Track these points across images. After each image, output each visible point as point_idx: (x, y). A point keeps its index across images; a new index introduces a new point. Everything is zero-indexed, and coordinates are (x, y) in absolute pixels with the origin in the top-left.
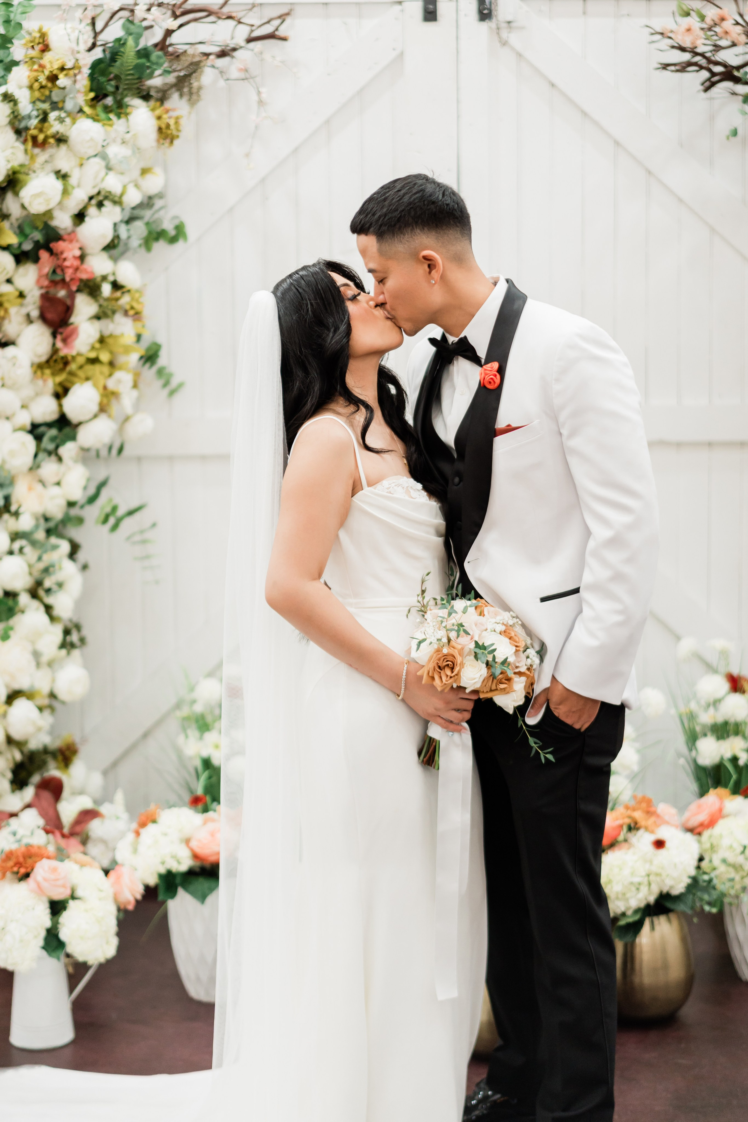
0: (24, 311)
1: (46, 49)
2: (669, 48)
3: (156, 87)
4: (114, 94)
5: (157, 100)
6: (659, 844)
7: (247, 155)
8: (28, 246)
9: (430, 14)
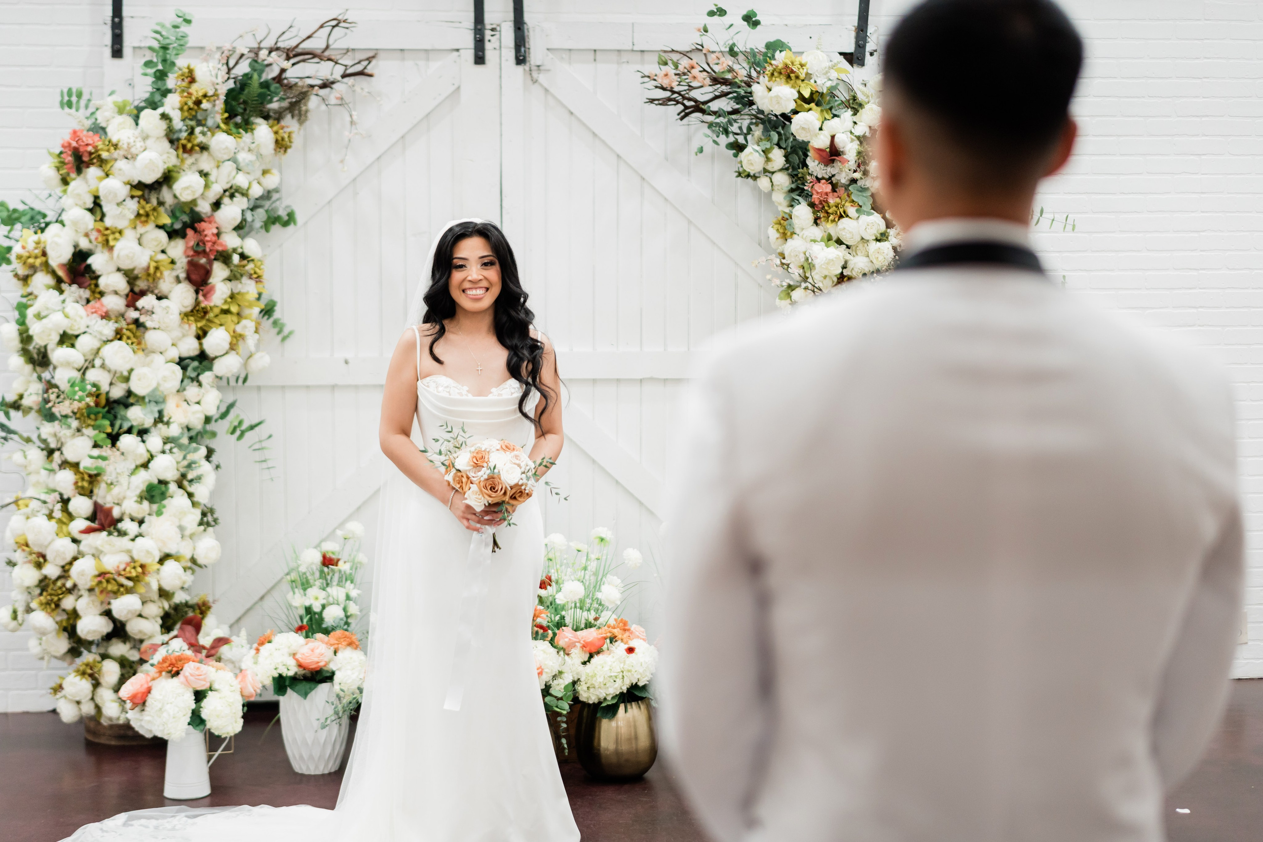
0: (175, 274)
1: (193, 80)
2: (654, 88)
3: (274, 110)
4: (242, 114)
5: (275, 119)
6: (631, 650)
7: (342, 161)
8: (178, 226)
9: (480, 59)
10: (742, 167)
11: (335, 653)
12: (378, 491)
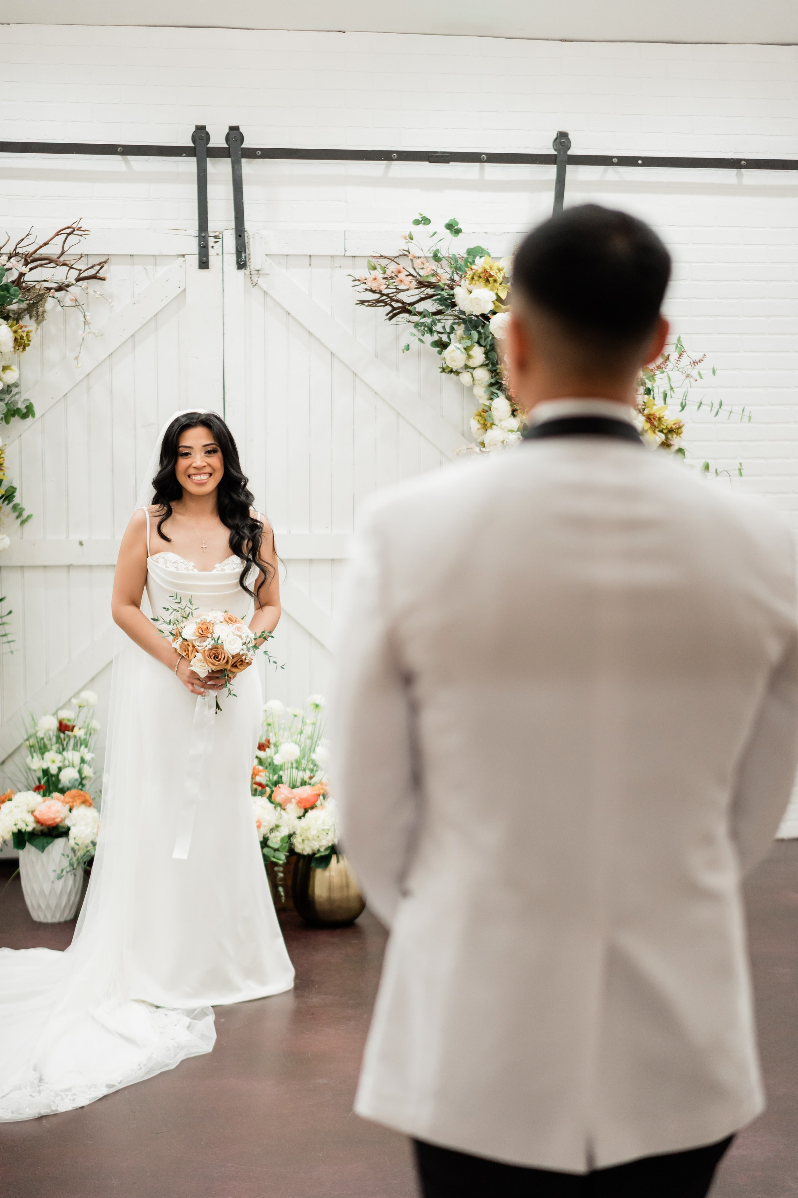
2: (364, 290)
3: (13, 311)
5: (14, 320)
7: (76, 358)
9: (204, 264)
10: (445, 363)
11: (70, 810)
12: (111, 662)
